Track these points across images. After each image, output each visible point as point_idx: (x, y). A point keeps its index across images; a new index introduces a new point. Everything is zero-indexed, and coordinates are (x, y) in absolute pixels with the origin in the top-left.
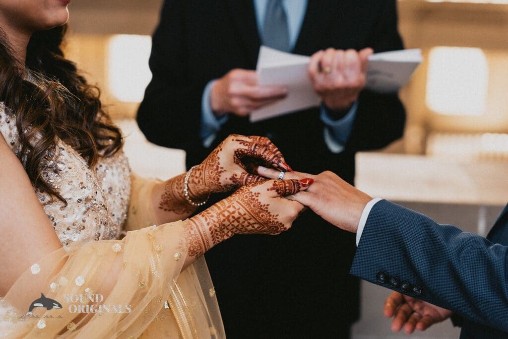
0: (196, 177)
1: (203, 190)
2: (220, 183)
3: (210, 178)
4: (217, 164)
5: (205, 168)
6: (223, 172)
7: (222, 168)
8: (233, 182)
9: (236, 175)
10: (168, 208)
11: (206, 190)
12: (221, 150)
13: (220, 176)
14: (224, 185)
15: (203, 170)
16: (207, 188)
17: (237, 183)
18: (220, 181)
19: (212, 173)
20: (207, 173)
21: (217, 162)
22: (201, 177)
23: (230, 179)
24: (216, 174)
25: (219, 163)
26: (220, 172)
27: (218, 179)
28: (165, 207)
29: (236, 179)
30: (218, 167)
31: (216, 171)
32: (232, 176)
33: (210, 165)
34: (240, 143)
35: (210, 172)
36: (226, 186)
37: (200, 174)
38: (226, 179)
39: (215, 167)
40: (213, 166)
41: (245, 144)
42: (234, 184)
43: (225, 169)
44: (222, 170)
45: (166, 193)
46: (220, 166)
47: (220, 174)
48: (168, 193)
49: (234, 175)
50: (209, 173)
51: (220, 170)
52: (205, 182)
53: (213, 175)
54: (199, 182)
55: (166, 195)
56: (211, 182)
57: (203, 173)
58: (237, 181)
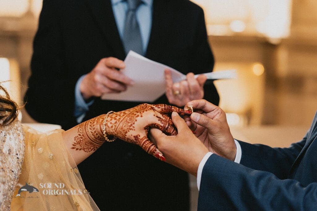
0: (111, 123)
1: (112, 133)
2: (126, 135)
3: (122, 129)
4: (132, 123)
5: (122, 121)
6: (132, 130)
7: (134, 127)
8: (135, 139)
9: (139, 136)
10: (79, 147)
11: (114, 134)
12: (141, 116)
13: (129, 131)
14: (127, 138)
15: (119, 121)
16: (115, 133)
17: (137, 141)
18: (126, 134)
19: (125, 126)
20: (121, 125)
21: (133, 122)
22: (115, 125)
23: (134, 137)
24: (127, 129)
25: (134, 123)
26: (130, 129)
27: (126, 132)
28: (78, 146)
29: (138, 138)
30: (131, 125)
31: (128, 127)
32: (137, 135)
33: (127, 121)
34: (159, 120)
35: (124, 125)
36: (128, 139)
37: (116, 123)
38: (132, 135)
39: (129, 124)
40: (129, 123)
41: (162, 122)
42: (135, 141)
43: (135, 129)
44: (133, 129)
45: (80, 135)
46: (133, 125)
47: (129, 130)
48: (81, 134)
49: (138, 135)
50: (122, 126)
51: (131, 127)
52: (117, 129)
53: (125, 128)
54: (112, 127)
55: (79, 137)
56: (121, 132)
57: (118, 123)
58: (138, 140)
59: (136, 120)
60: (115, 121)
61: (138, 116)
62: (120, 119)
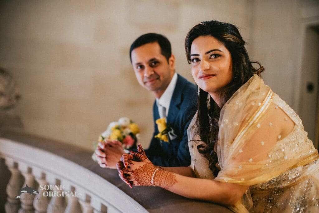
30: (147, 164)
33: (148, 167)
39: (147, 165)
51: (147, 163)
59: (143, 165)
60: (153, 169)
61: (142, 167)
62: (151, 170)
